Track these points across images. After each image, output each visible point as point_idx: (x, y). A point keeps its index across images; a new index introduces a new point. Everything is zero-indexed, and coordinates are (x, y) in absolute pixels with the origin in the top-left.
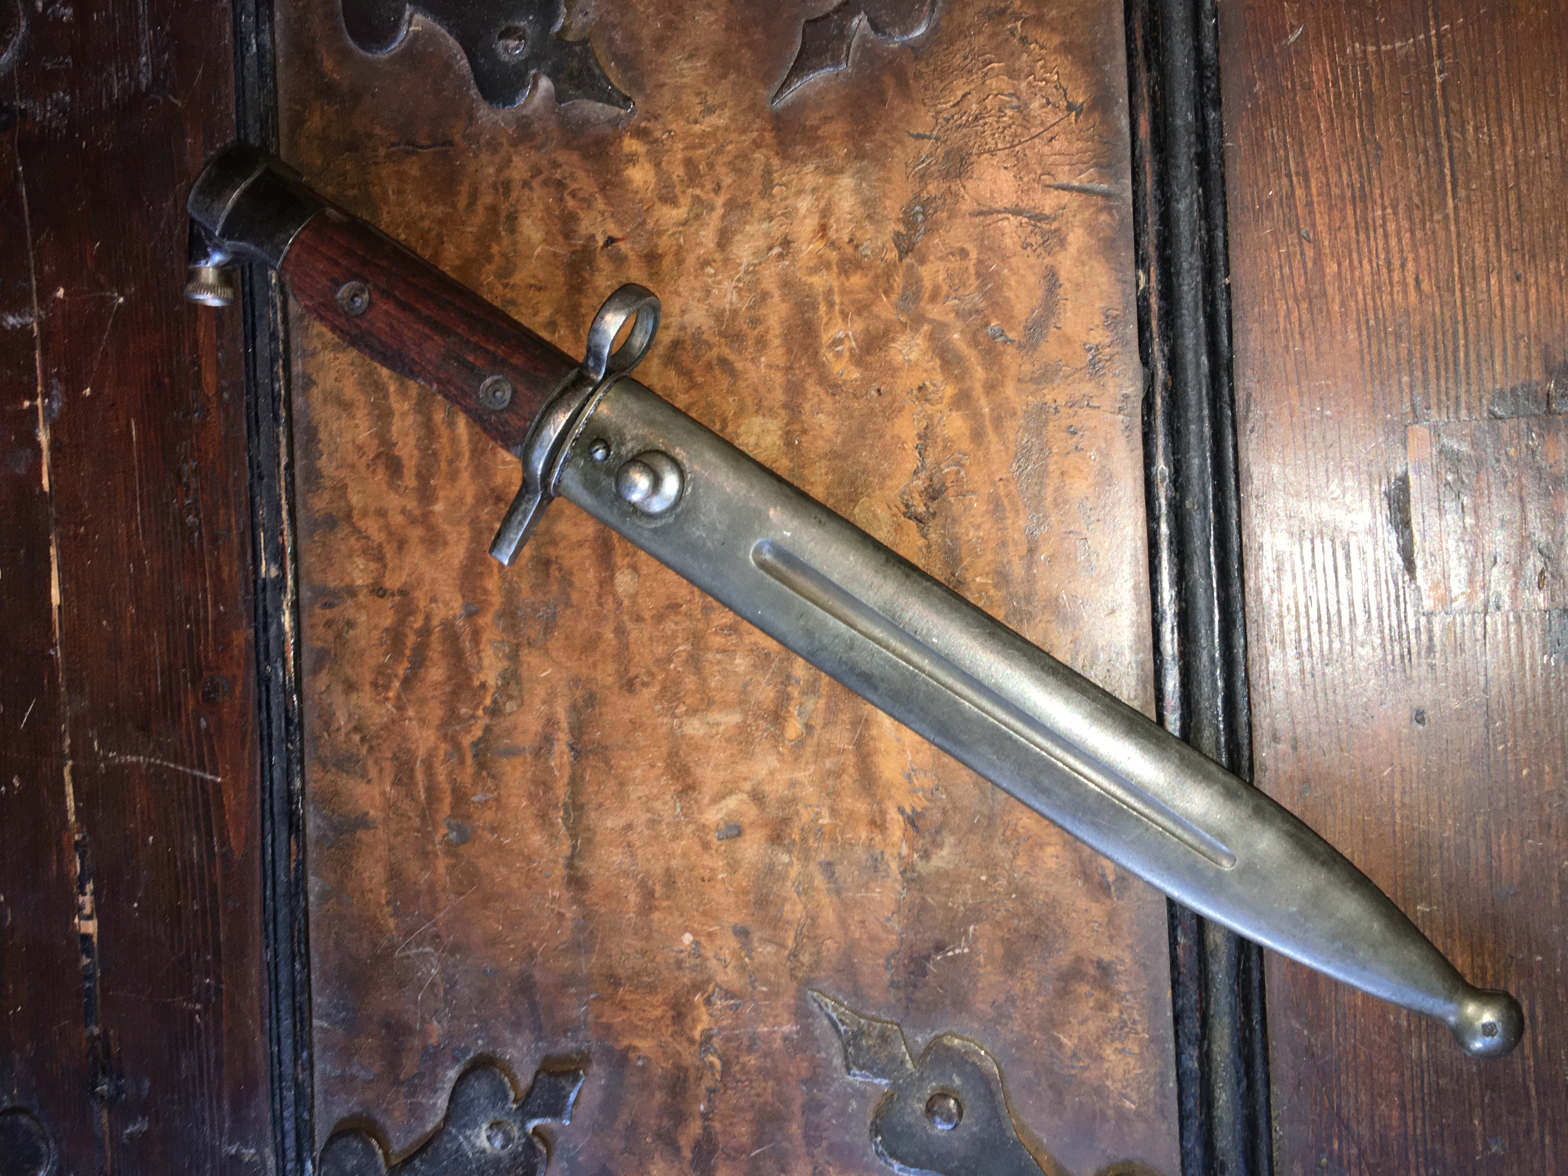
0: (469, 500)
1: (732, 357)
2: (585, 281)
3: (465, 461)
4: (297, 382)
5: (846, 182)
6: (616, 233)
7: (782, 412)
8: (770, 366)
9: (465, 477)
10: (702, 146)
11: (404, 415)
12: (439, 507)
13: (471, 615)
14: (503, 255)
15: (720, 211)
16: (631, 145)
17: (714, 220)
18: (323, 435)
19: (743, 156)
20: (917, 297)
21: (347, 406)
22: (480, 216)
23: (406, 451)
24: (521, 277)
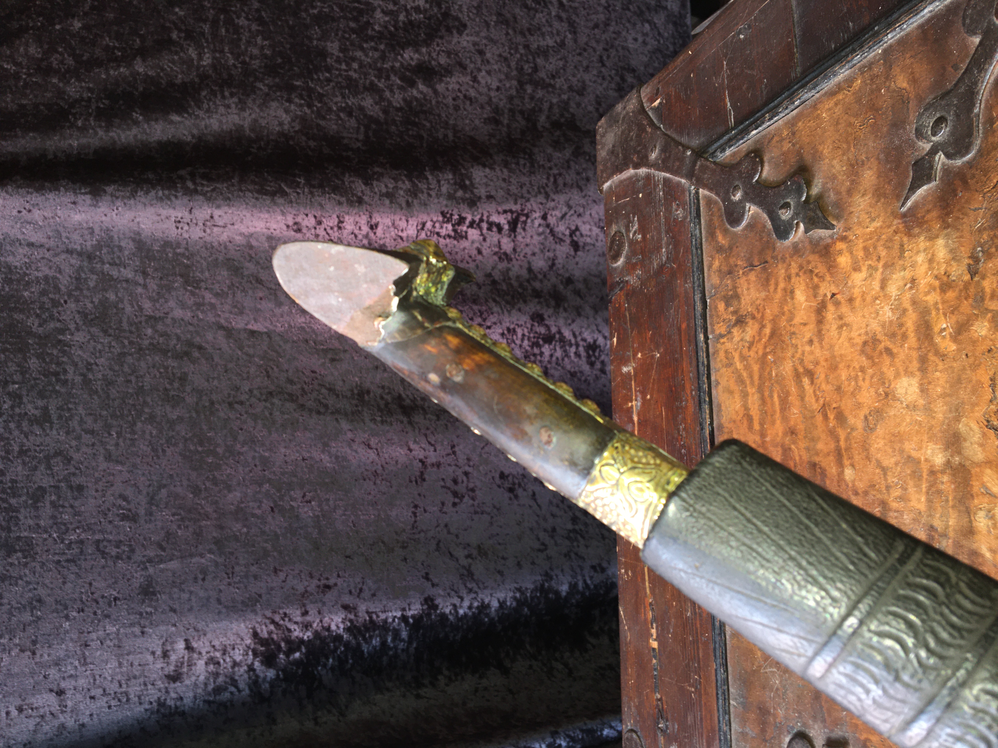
0: (780, 434)
1: (891, 346)
2: (824, 317)
3: (778, 415)
4: (713, 384)
5: (941, 242)
6: (835, 291)
7: (918, 373)
8: (909, 349)
9: (778, 422)
10: (871, 239)
11: (753, 394)
14: (789, 311)
15: (881, 270)
16: (840, 245)
17: (878, 275)
18: (723, 408)
19: (890, 239)
20: (983, 299)
21: (731, 392)
22: (780, 294)
23: (755, 412)
24: (797, 320)
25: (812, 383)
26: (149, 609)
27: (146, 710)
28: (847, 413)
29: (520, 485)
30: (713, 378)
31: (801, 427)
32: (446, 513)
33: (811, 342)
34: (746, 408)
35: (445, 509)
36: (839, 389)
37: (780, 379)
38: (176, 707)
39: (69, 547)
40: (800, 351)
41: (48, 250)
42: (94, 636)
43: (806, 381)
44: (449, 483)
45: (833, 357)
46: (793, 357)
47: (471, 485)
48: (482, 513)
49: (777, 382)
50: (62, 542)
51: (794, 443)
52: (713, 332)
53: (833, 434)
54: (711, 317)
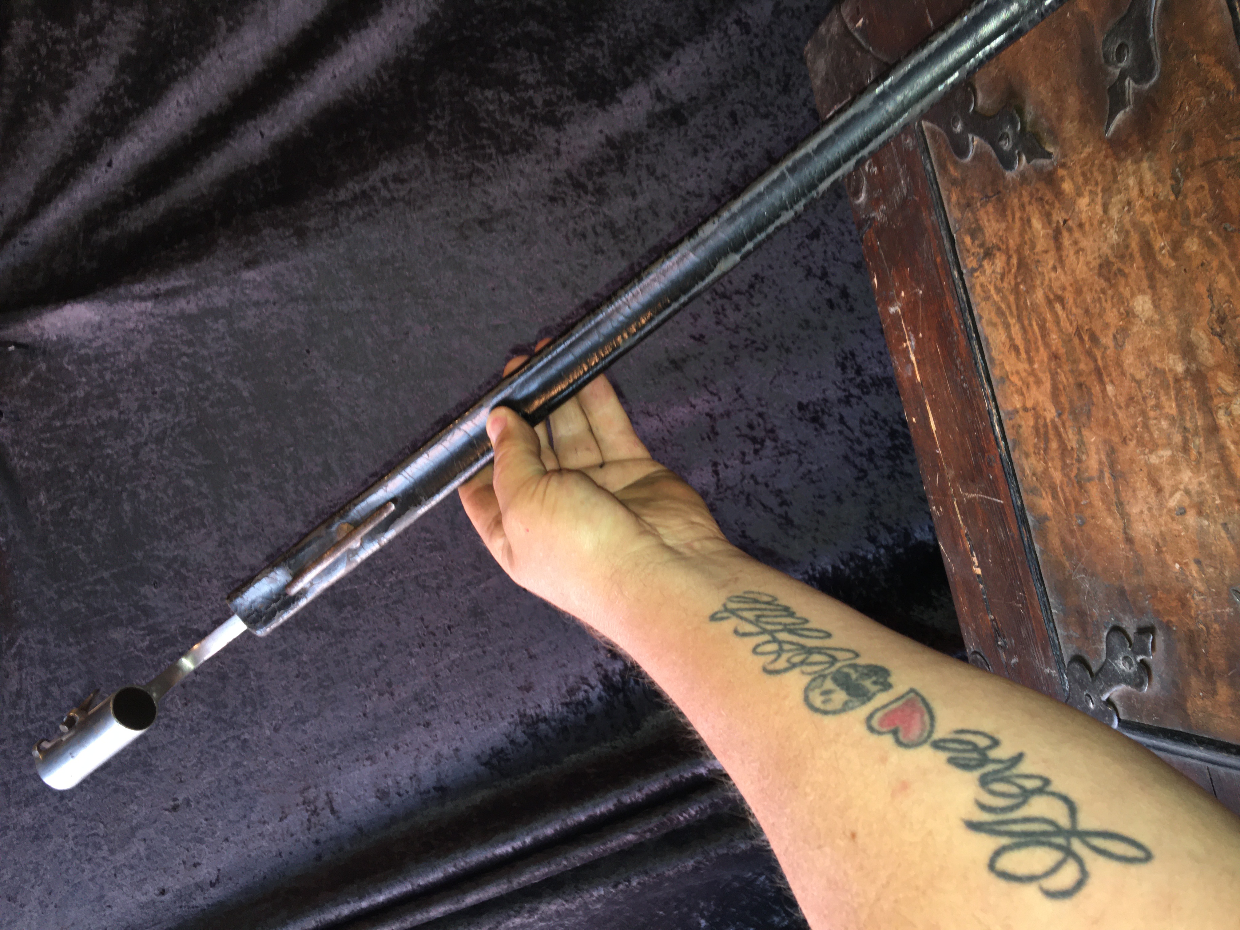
0: (1046, 360)
1: (1122, 267)
2: (1061, 244)
3: (1040, 343)
4: (976, 319)
5: (1145, 165)
6: (1067, 217)
7: (1149, 291)
8: (1138, 268)
9: (1042, 349)
10: (1086, 164)
11: (1014, 324)
12: (1036, 366)
13: (1060, 415)
14: (1030, 239)
15: (1100, 195)
16: (1061, 172)
17: (1099, 199)
18: (990, 341)
19: (1102, 165)
20: (1188, 217)
21: (995, 325)
22: (1018, 224)
23: (1019, 341)
24: (1039, 248)
25: (1064, 308)
26: (483, 630)
27: (510, 724)
28: (1098, 333)
29: (823, 411)
30: (975, 313)
31: (1062, 351)
32: (749, 463)
33: (1054, 269)
34: (1010, 338)
35: (747, 459)
36: (1087, 311)
37: (1035, 308)
38: (537, 715)
39: (392, 589)
40: (1047, 278)
41: (274, 304)
42: (441, 665)
43: (1058, 306)
44: (745, 430)
45: (1076, 281)
46: (1042, 284)
47: (769, 426)
48: (788, 453)
49: (1033, 310)
50: (384, 586)
51: (1060, 367)
52: (966, 266)
53: (1089, 354)
54: (961, 251)
